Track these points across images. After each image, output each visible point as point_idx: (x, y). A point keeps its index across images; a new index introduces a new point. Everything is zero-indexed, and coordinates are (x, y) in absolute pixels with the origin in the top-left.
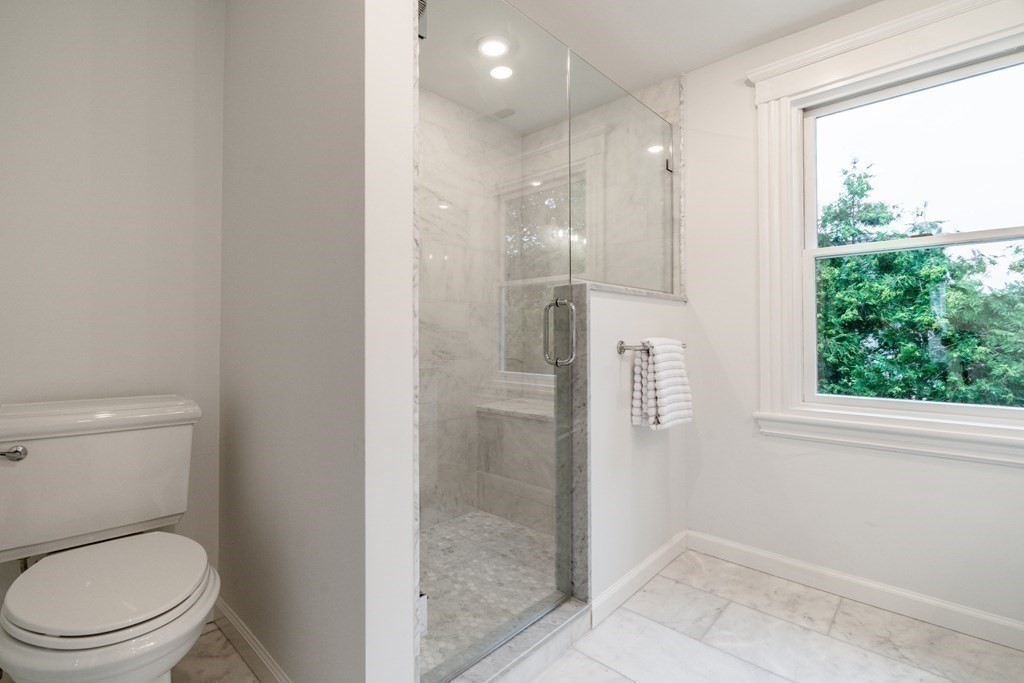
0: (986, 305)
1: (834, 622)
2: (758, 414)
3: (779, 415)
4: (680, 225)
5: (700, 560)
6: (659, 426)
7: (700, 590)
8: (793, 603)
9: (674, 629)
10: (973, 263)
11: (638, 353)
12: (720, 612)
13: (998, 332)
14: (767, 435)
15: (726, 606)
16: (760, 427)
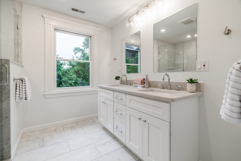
0: (66, 71)
1: (64, 129)
2: (45, 94)
3: (50, 93)
4: (21, 45)
5: (29, 134)
6: (27, 100)
7: (35, 139)
8: (55, 130)
9: (35, 149)
10: (64, 63)
11: (19, 81)
12: (43, 140)
13: (67, 76)
14: (47, 98)
15: (43, 138)
16: (45, 97)
